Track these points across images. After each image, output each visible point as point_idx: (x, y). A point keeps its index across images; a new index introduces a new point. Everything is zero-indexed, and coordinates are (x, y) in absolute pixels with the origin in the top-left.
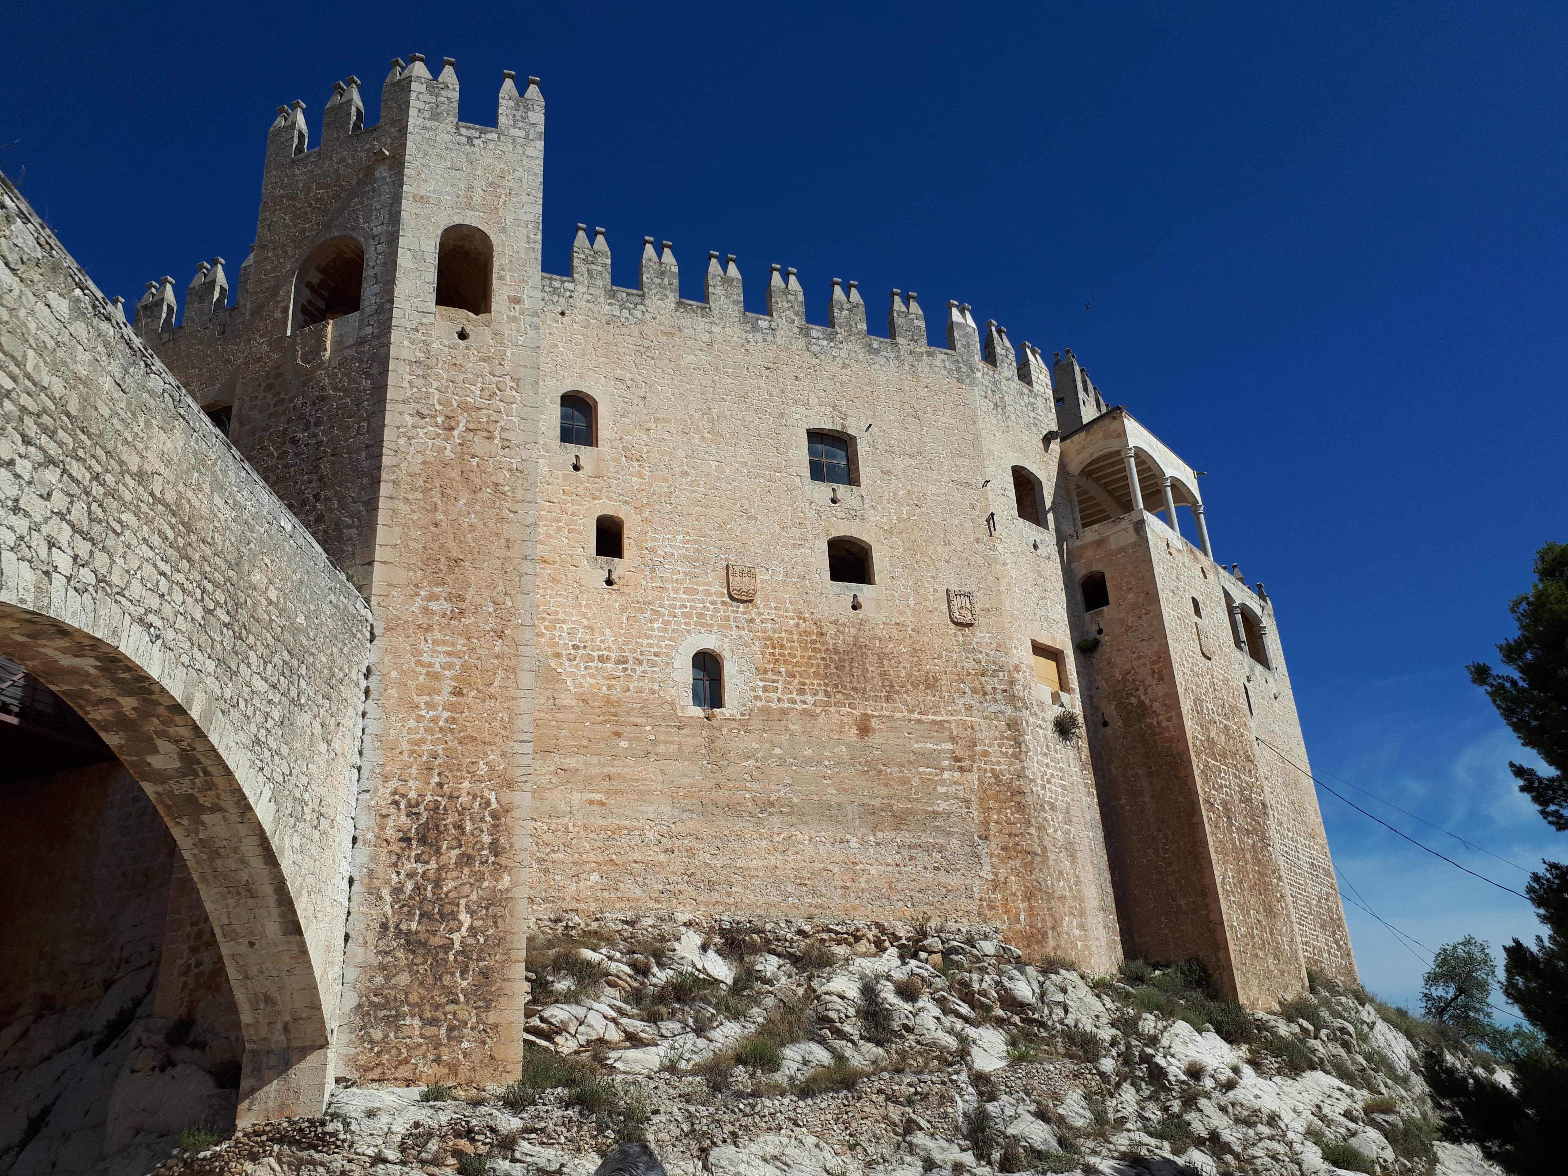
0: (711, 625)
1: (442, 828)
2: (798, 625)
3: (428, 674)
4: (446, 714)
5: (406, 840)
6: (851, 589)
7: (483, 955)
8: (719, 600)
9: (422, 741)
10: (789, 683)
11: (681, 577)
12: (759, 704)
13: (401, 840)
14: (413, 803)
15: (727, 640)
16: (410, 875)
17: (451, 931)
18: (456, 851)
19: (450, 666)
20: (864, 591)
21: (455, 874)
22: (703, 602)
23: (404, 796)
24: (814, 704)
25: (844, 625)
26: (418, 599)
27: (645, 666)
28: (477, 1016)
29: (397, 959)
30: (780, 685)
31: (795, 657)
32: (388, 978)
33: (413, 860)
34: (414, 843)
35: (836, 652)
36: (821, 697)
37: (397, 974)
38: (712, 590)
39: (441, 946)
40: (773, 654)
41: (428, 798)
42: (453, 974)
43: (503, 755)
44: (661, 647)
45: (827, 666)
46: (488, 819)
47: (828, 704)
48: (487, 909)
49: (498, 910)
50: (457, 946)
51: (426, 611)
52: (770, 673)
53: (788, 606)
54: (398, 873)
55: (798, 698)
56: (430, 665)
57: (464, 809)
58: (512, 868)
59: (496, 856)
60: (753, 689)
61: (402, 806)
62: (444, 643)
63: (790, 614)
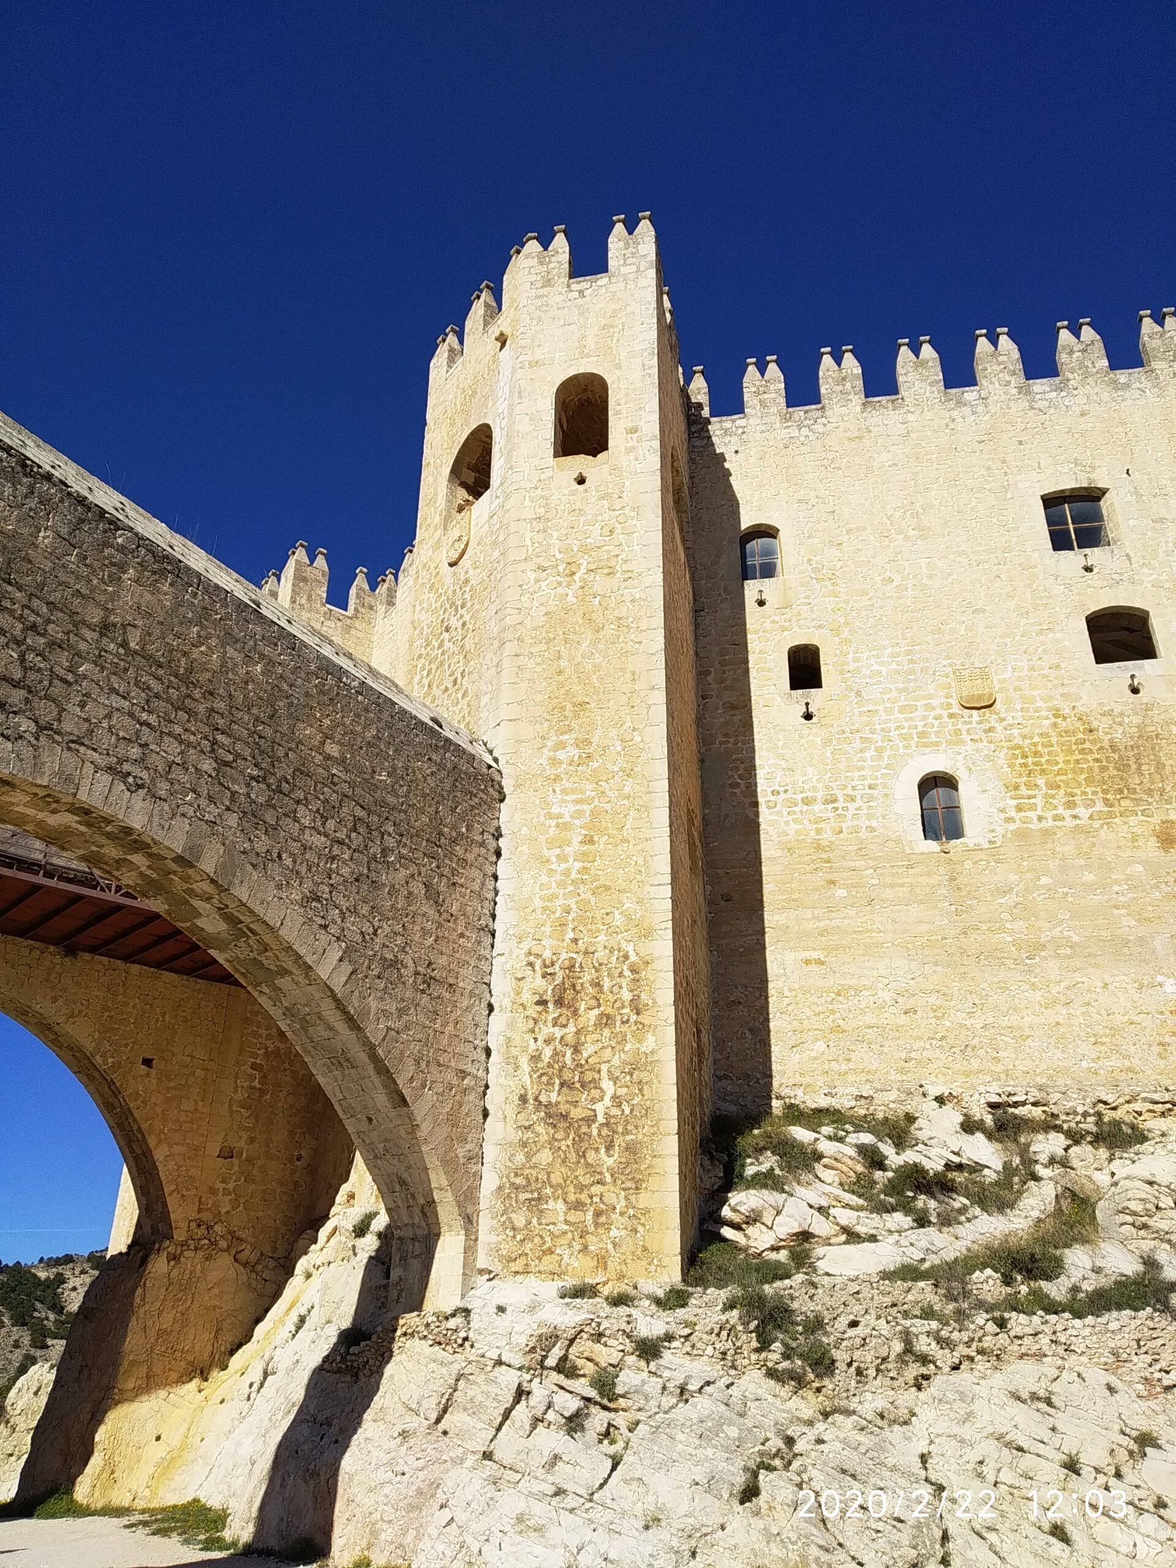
0: (937, 744)
1: (578, 988)
2: (1055, 725)
3: (557, 826)
4: (578, 865)
5: (542, 1003)
6: (1127, 669)
7: (629, 1128)
8: (945, 713)
9: (553, 897)
10: (1053, 797)
11: (894, 694)
12: (1012, 827)
13: (538, 1003)
14: (548, 963)
15: (960, 757)
16: (548, 1042)
17: (594, 1101)
18: (596, 1012)
19: (579, 814)
21: (595, 1037)
22: (924, 718)
23: (538, 956)
24: (1091, 818)
25: (1121, 714)
26: (545, 751)
27: (859, 802)
28: (627, 1198)
29: (538, 1135)
30: (1039, 801)
31: (1057, 763)
32: (529, 1156)
33: (550, 1024)
34: (551, 1005)
35: (1114, 748)
36: (1100, 806)
37: (538, 1151)
38: (935, 703)
39: (582, 1119)
40: (1025, 765)
41: (564, 956)
42: (597, 1150)
43: (640, 902)
44: (876, 778)
45: (1103, 769)
46: (627, 973)
47: (1110, 815)
48: (631, 1075)
49: (644, 1076)
50: (601, 1119)
51: (554, 762)
52: (1023, 787)
53: (1040, 703)
54: (536, 1039)
55: (1067, 813)
56: (560, 816)
57: (600, 964)
58: (656, 1027)
59: (638, 1014)
60: (1003, 811)
61: (537, 968)
62: (573, 791)
63: (1044, 713)
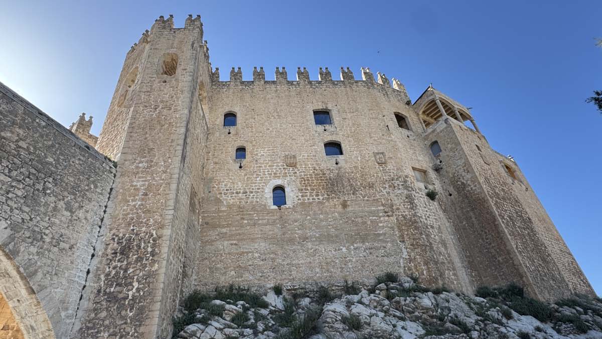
0: (279, 176)
1: (131, 247)
2: (314, 172)
3: (134, 189)
4: (139, 203)
5: (116, 253)
6: (335, 157)
7: (141, 300)
8: (282, 168)
9: (128, 214)
10: (312, 193)
12: (300, 201)
13: (113, 254)
14: (120, 238)
15: (286, 181)
16: (114, 268)
17: (129, 290)
18: (136, 256)
19: (144, 185)
20: (340, 158)
21: (134, 266)
22: (276, 169)
23: (117, 236)
24: (323, 199)
25: (333, 170)
26: (135, 164)
27: (254, 194)
28: (135, 329)
29: (102, 305)
30: (308, 194)
31: (314, 183)
32: (96, 314)
33: (116, 261)
34: (118, 254)
35: (330, 179)
36: (326, 196)
37: (101, 312)
38: (279, 164)
39: (122, 298)
40: (305, 183)
41: (127, 236)
42: (126, 310)
43: (161, 216)
44: (260, 186)
45: (327, 185)
46: (151, 241)
47: (328, 198)
48: (146, 279)
49: (151, 280)
50: (130, 297)
51: (137, 167)
52: (304, 190)
53: (310, 166)
54: (109, 268)
55: (316, 198)
56: (136, 186)
57: (142, 238)
58: (159, 261)
59: (153, 256)
60: (298, 197)
61: (116, 240)
62: (143, 177)
63: (311, 169)
